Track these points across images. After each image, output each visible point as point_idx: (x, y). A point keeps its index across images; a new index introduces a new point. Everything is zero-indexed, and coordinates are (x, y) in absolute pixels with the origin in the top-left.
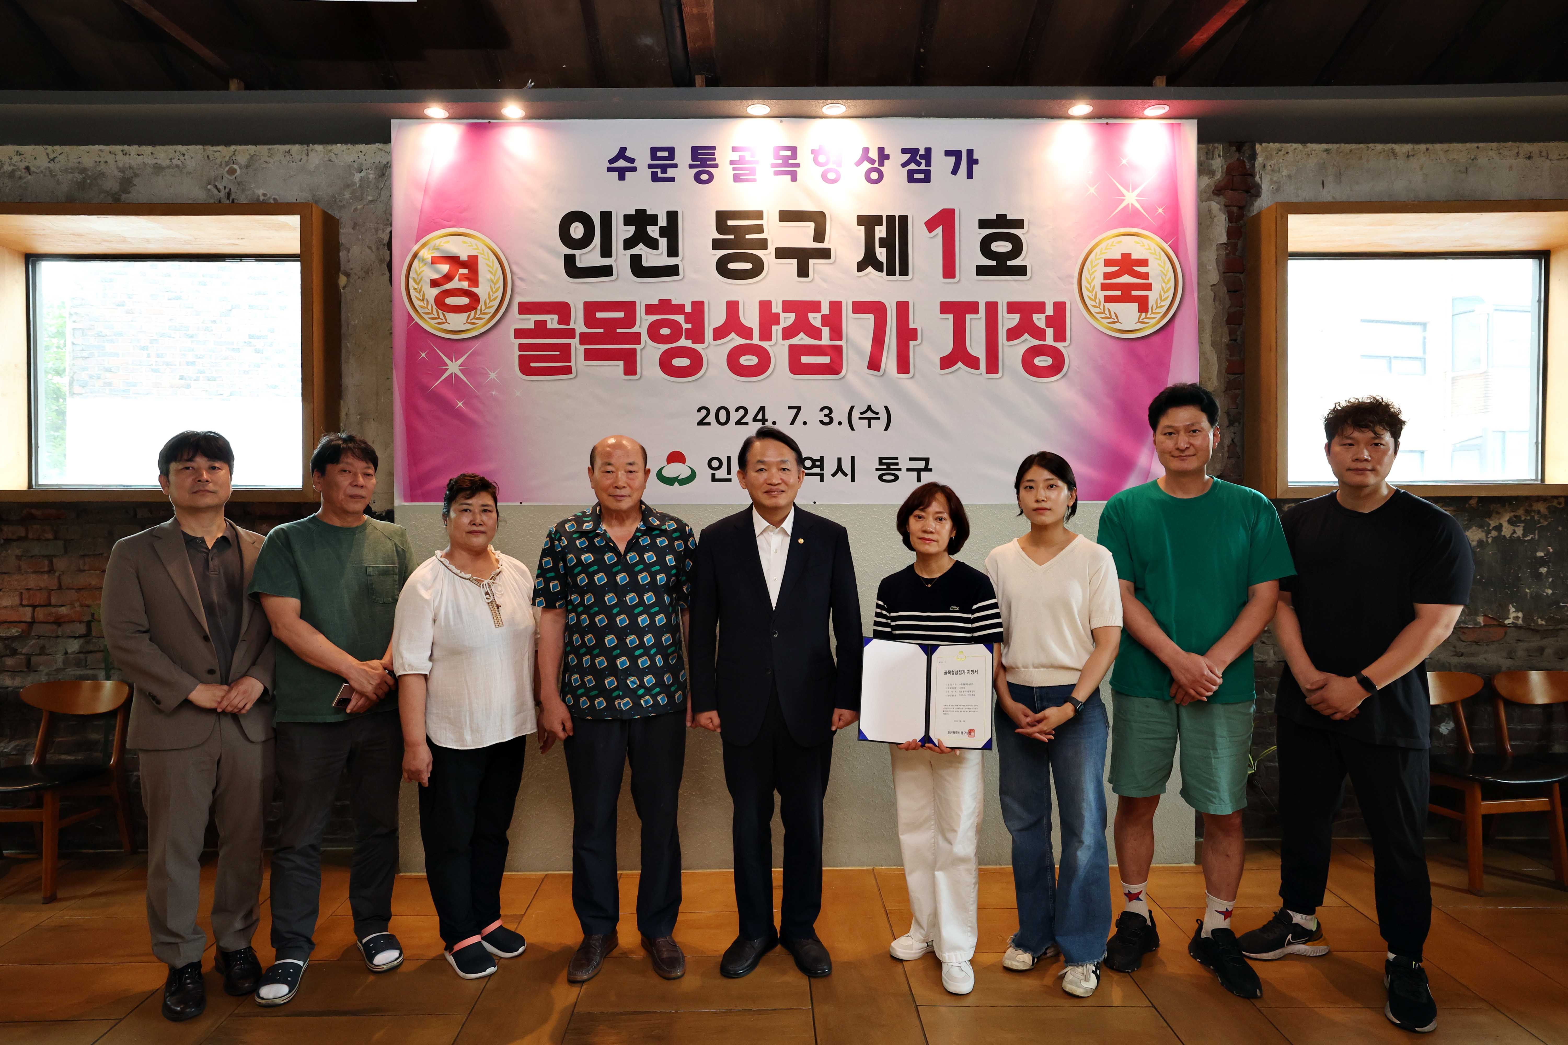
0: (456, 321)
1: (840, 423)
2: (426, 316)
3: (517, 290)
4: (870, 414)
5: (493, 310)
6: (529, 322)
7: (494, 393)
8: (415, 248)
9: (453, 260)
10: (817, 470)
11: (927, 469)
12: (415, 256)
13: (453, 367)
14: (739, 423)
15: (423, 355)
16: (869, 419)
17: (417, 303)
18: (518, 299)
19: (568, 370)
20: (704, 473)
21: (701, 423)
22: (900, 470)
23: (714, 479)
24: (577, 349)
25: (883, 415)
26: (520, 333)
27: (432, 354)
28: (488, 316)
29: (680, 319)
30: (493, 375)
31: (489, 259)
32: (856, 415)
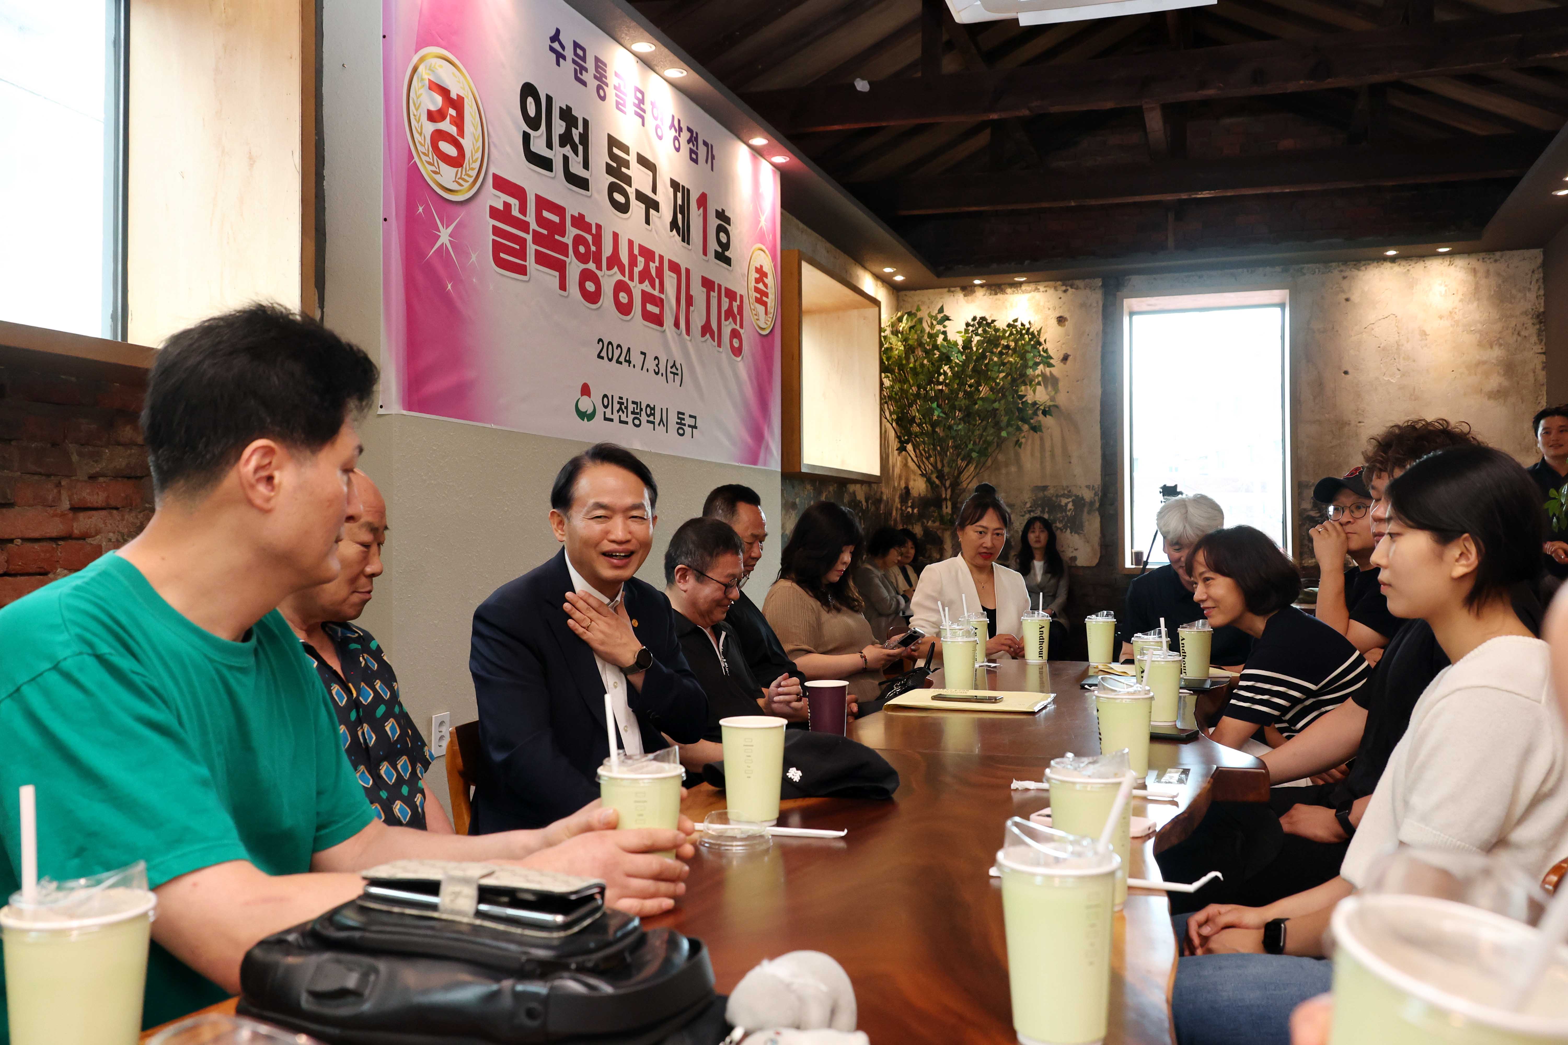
0: (447, 175)
1: (662, 375)
2: (424, 158)
3: (492, 157)
4: (675, 370)
5: (474, 173)
6: (499, 199)
7: (474, 280)
8: (415, 59)
9: (444, 92)
10: (651, 419)
11: (695, 427)
12: (415, 70)
13: (444, 236)
14: (618, 362)
15: (421, 209)
16: (675, 374)
17: (416, 135)
18: (493, 170)
19: (522, 270)
20: (600, 410)
21: (600, 357)
22: (685, 425)
23: (606, 419)
24: (531, 248)
25: (679, 372)
26: (494, 213)
27: (427, 209)
28: (471, 180)
29: (589, 238)
30: (474, 258)
31: (472, 107)
32: (669, 369)
